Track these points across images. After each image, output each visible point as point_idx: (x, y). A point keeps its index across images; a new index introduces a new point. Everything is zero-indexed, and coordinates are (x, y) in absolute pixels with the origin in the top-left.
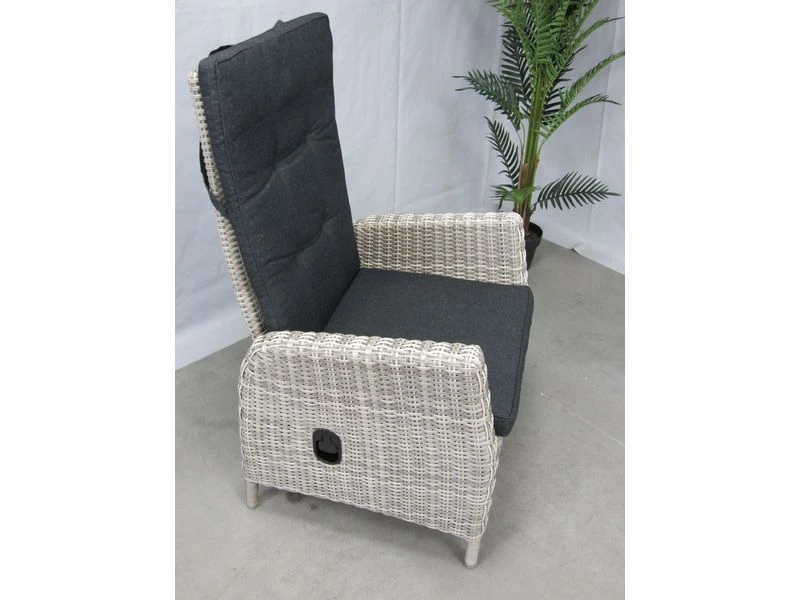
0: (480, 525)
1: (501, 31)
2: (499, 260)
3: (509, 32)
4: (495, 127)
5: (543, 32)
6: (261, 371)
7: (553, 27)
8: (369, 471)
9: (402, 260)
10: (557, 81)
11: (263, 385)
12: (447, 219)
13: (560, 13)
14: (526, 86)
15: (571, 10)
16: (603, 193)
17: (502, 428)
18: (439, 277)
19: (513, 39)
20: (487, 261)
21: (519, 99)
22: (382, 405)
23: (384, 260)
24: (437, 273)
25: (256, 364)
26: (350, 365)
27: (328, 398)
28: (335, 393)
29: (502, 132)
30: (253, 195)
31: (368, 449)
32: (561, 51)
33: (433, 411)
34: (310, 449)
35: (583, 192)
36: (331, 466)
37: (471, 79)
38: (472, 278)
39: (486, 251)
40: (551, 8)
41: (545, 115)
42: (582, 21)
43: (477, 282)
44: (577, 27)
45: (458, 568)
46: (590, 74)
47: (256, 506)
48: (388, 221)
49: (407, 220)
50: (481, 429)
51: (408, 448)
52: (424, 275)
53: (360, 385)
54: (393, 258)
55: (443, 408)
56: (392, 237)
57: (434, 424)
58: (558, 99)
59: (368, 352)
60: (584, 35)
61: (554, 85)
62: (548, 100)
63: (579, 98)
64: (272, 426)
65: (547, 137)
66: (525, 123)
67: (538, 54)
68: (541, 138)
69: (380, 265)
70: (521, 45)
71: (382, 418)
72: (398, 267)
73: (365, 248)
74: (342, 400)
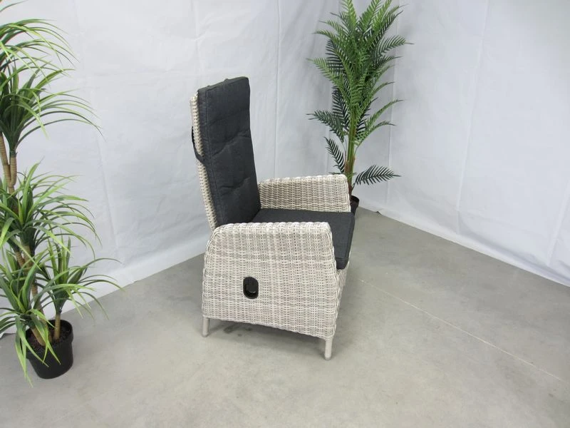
0: (332, 328)
1: (332, 91)
2: (336, 199)
3: (336, 91)
4: (331, 143)
5: (355, 89)
6: (219, 245)
7: (358, 87)
8: (273, 300)
9: (285, 202)
10: (363, 115)
11: (219, 253)
12: (308, 178)
13: (362, 79)
14: (347, 119)
15: (367, 79)
16: (391, 175)
17: (341, 265)
18: (305, 211)
19: (338, 94)
20: (329, 200)
21: (343, 126)
22: (281, 258)
23: (275, 203)
24: (303, 209)
25: (216, 240)
26: (265, 236)
27: (253, 257)
28: (257, 253)
29: (334, 145)
30: (217, 153)
31: (272, 286)
32: (364, 100)
33: (307, 258)
34: (241, 290)
35: (380, 175)
36: (252, 300)
37: (316, 115)
38: (321, 210)
39: (328, 195)
40: (357, 78)
41: (357, 134)
42: (374, 85)
43: (325, 213)
44: (372, 88)
45: (321, 360)
46: (380, 112)
47: (207, 336)
48: (277, 180)
49: (287, 180)
50: (330, 266)
51: (294, 282)
52: (296, 210)
53: (269, 247)
54: (280, 201)
55: (311, 255)
56: (278, 189)
57: (307, 266)
58: (363, 126)
59: (274, 228)
60: (375, 92)
61: (361, 118)
62: (358, 127)
63: (375, 123)
64: (221, 278)
65: (359, 145)
66: (346, 138)
67: (352, 101)
68: (355, 146)
69: (272, 206)
70: (342, 98)
71: (281, 265)
72: (283, 206)
73: (265, 196)
74: (260, 257)
